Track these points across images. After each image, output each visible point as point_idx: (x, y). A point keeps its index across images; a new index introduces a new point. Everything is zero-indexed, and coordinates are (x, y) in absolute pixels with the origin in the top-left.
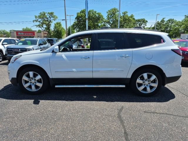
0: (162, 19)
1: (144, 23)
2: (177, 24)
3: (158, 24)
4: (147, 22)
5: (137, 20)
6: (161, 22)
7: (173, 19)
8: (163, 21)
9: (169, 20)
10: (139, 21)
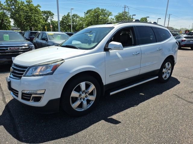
0: (67, 14)
1: (51, 15)
2: (81, 19)
3: (65, 17)
4: (54, 15)
5: (42, 12)
6: (67, 16)
7: (77, 15)
8: (68, 15)
9: (74, 15)
10: (45, 12)
